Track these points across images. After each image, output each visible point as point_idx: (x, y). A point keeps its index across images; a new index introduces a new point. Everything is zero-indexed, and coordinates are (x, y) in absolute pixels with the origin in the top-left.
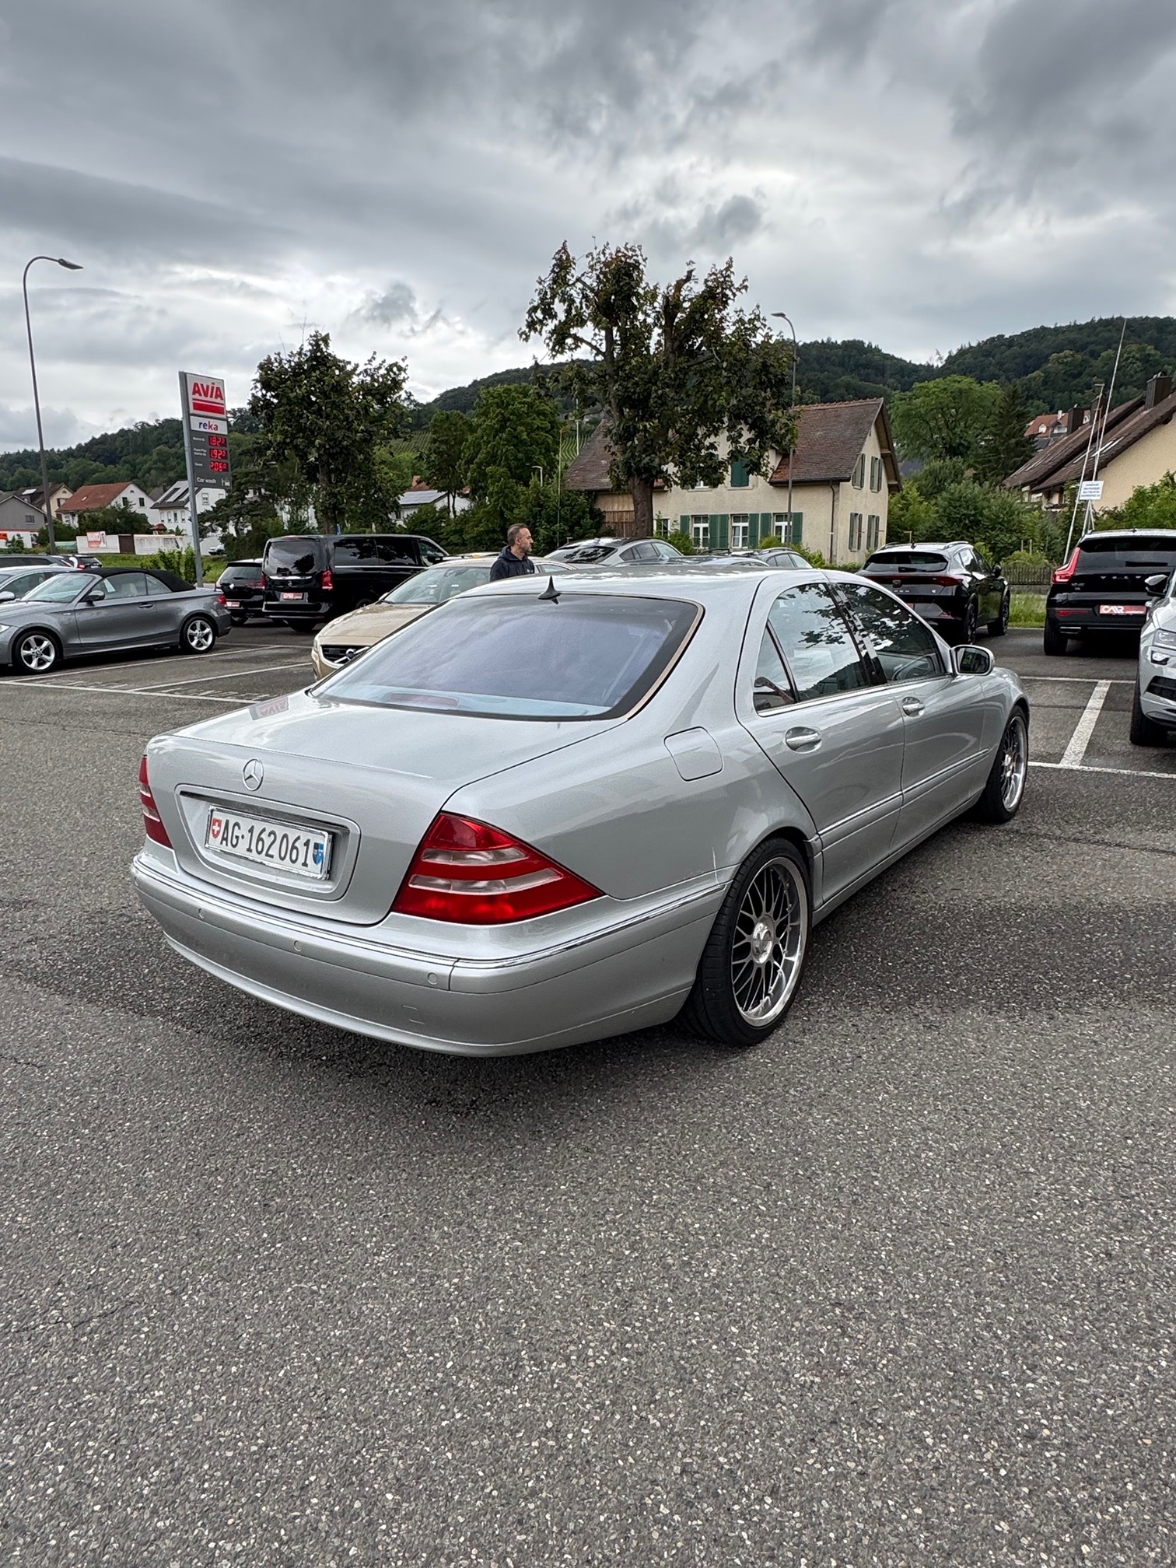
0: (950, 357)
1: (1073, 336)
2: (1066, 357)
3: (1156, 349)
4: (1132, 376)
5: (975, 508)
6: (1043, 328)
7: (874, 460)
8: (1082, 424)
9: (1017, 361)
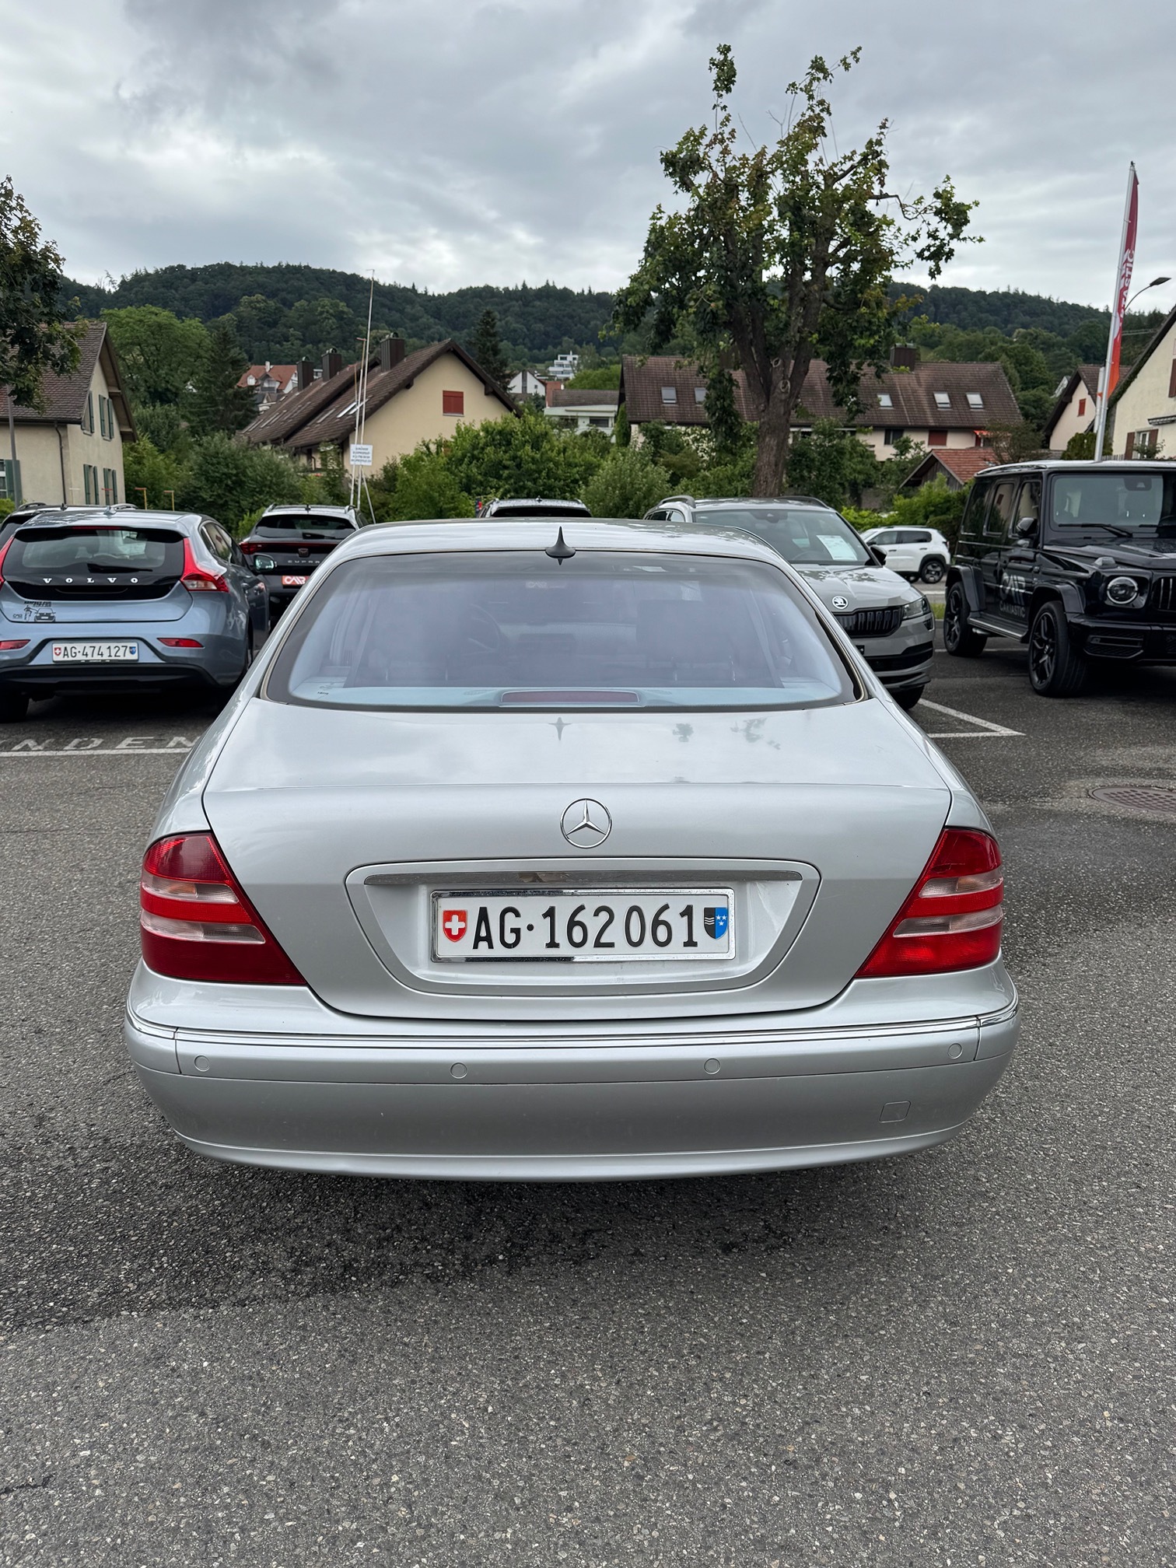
0: (123, 282)
1: (261, 279)
2: (258, 302)
3: (348, 306)
4: (329, 333)
5: (236, 467)
6: (228, 266)
7: (101, 399)
8: (313, 380)
9: (205, 298)
